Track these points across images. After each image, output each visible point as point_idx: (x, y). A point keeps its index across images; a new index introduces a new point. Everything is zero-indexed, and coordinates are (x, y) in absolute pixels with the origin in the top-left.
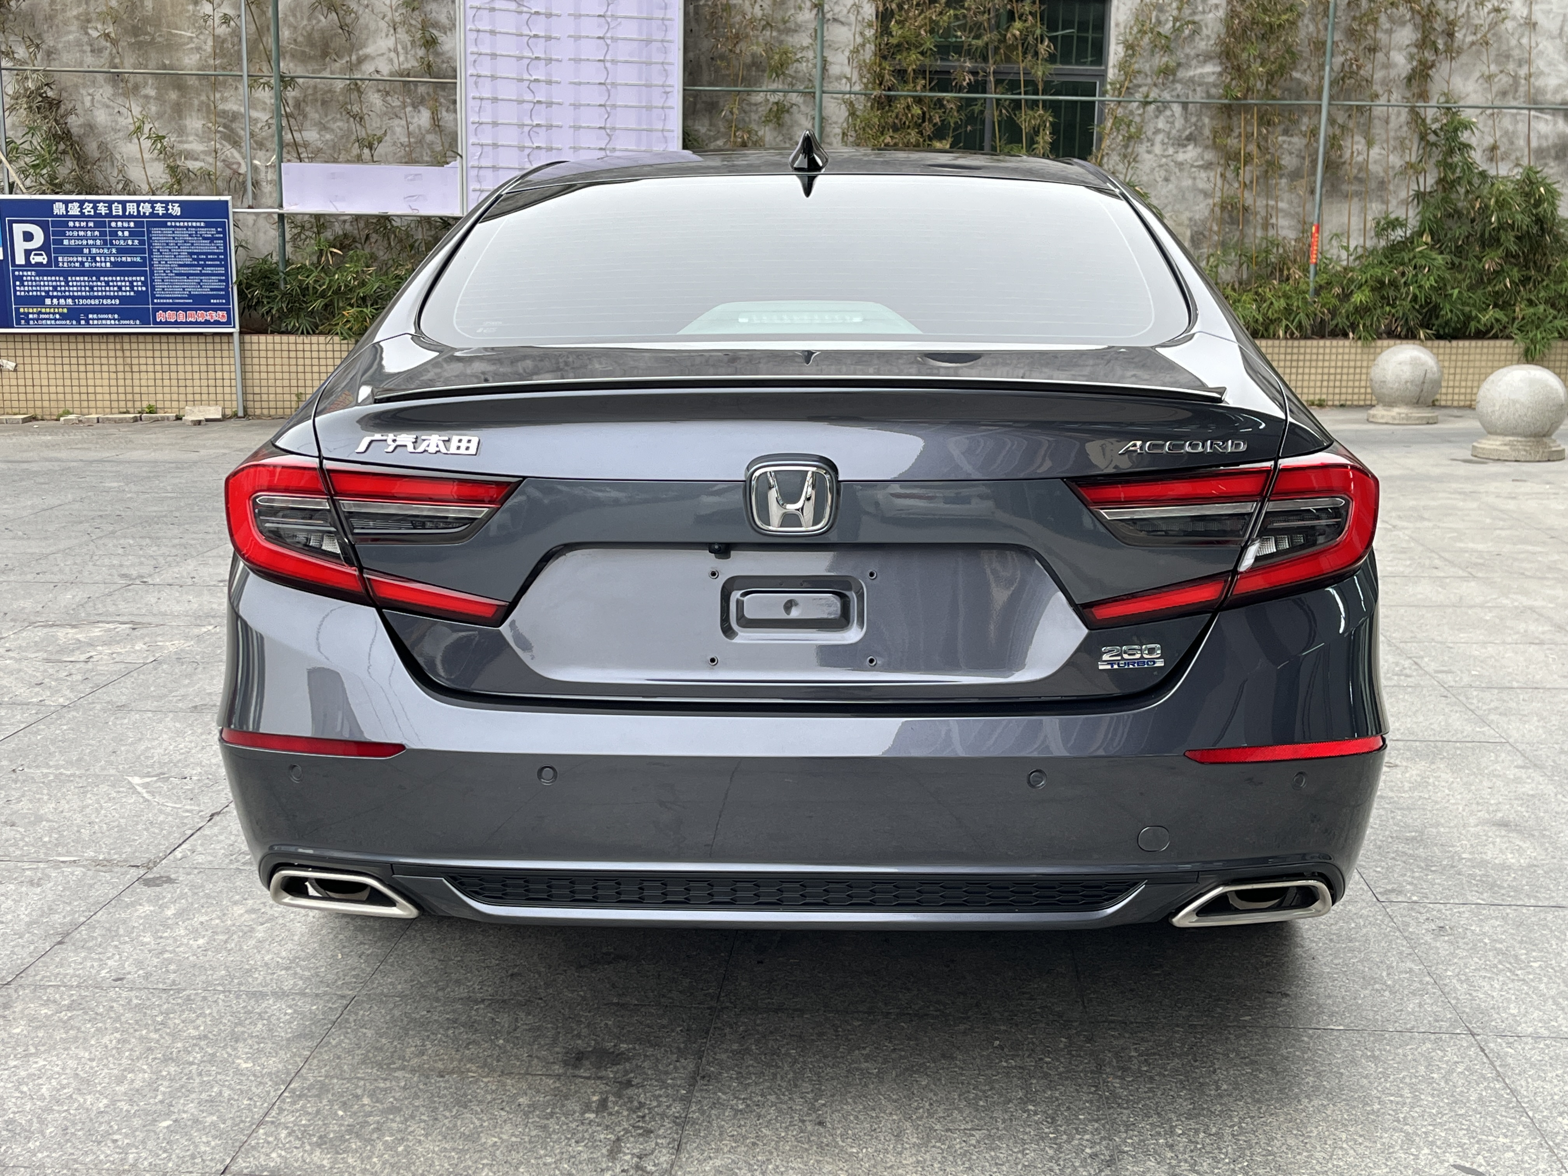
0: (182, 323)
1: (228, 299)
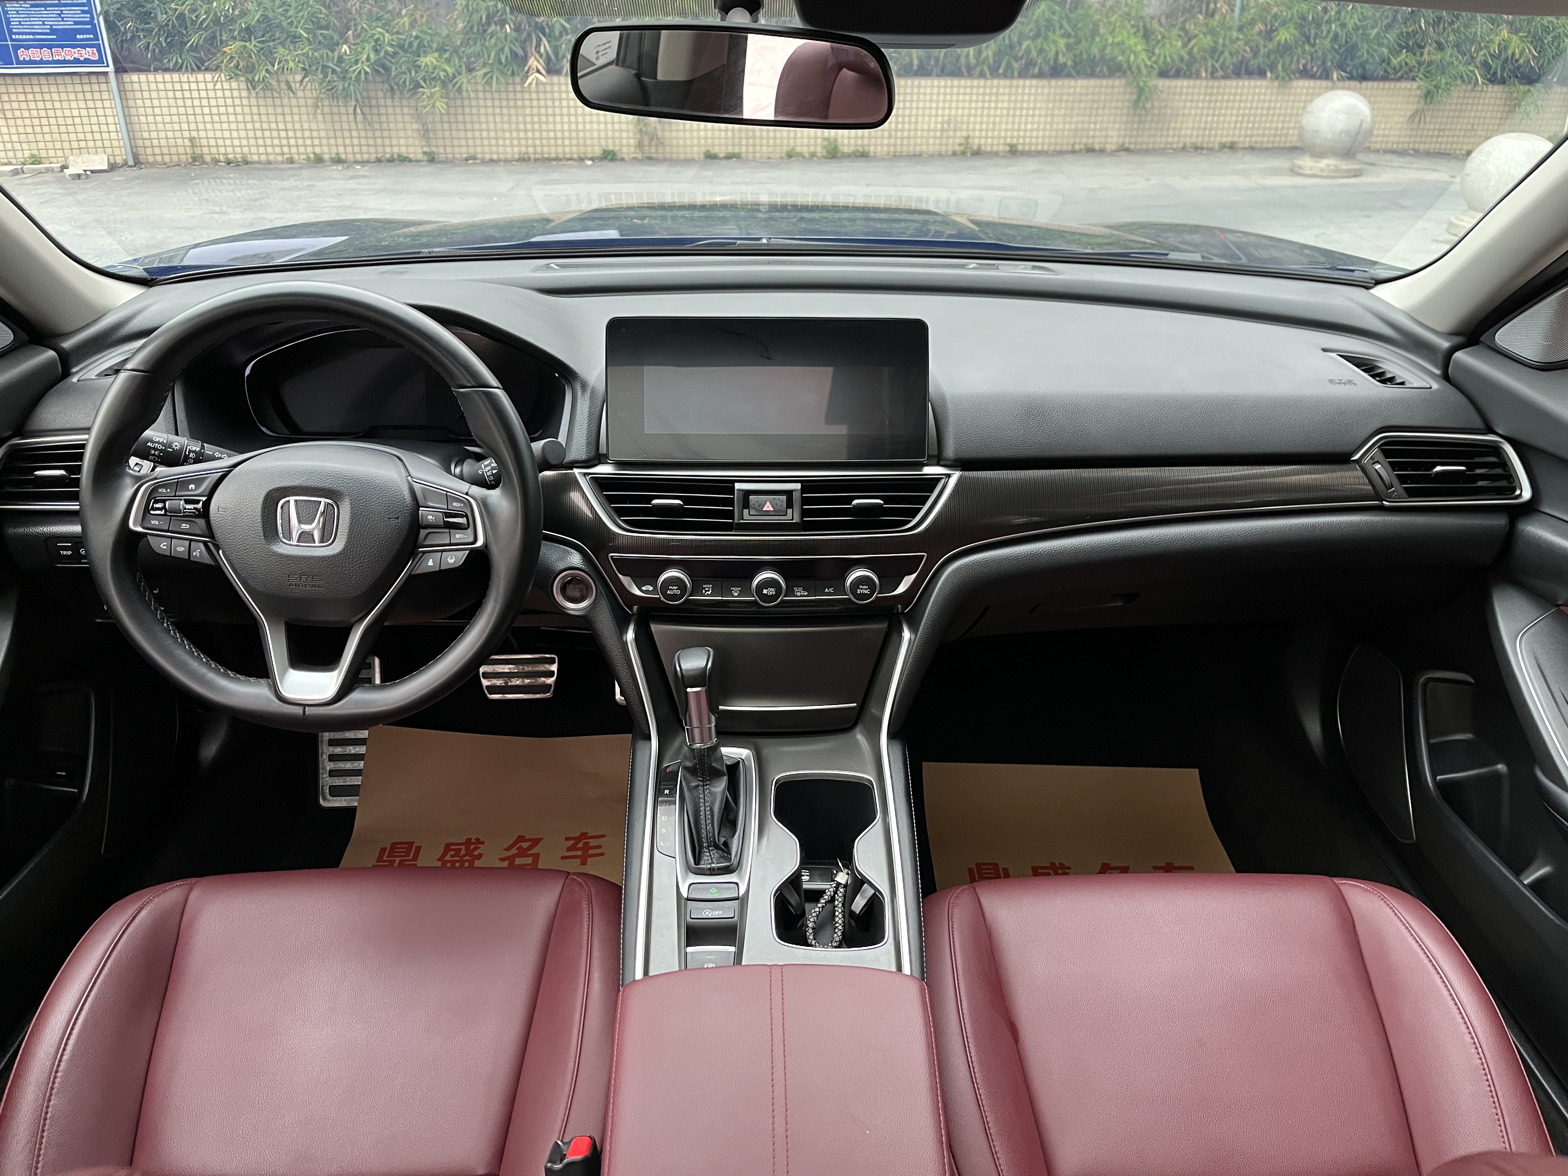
0: (48, 62)
1: (96, 35)
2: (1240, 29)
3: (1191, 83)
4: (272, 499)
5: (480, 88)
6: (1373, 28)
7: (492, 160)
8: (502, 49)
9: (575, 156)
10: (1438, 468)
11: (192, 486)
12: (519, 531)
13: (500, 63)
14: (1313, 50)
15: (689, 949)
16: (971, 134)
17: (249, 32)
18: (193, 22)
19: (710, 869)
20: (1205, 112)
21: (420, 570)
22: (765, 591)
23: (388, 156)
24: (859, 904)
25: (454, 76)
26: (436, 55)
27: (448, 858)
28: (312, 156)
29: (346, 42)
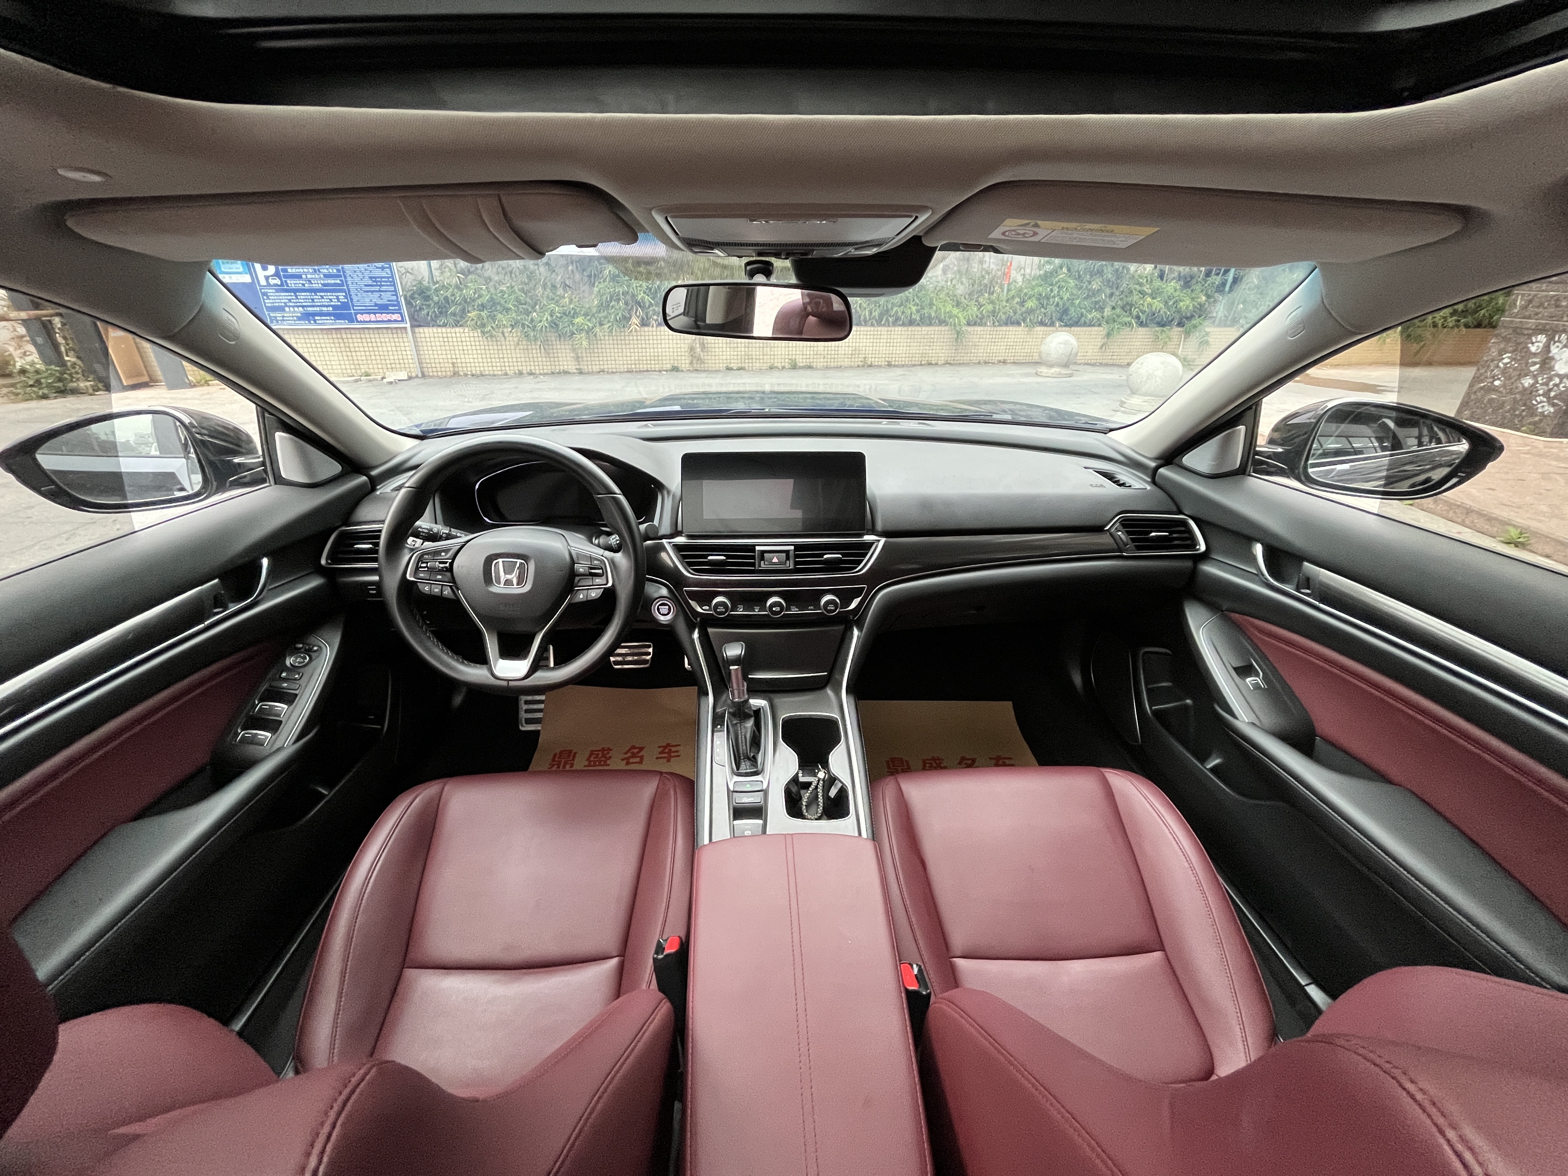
0: (373, 322)
1: (399, 306)
2: (1007, 301)
3: (982, 328)
4: (489, 560)
5: (606, 334)
6: (1077, 299)
7: (612, 372)
8: (618, 314)
9: (657, 369)
10: (1153, 534)
11: (443, 554)
12: (632, 577)
13: (617, 321)
14: (1045, 311)
15: (736, 822)
16: (867, 356)
17: (483, 307)
18: (453, 301)
19: (746, 773)
20: (990, 344)
21: (576, 600)
22: (774, 609)
23: (557, 371)
24: (833, 793)
25: (593, 328)
26: (583, 317)
27: (592, 759)
28: (517, 371)
29: (535, 311)
